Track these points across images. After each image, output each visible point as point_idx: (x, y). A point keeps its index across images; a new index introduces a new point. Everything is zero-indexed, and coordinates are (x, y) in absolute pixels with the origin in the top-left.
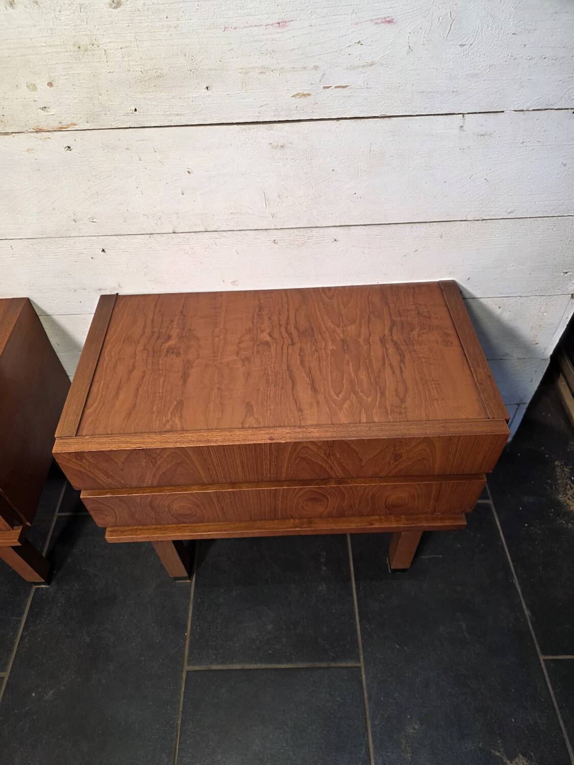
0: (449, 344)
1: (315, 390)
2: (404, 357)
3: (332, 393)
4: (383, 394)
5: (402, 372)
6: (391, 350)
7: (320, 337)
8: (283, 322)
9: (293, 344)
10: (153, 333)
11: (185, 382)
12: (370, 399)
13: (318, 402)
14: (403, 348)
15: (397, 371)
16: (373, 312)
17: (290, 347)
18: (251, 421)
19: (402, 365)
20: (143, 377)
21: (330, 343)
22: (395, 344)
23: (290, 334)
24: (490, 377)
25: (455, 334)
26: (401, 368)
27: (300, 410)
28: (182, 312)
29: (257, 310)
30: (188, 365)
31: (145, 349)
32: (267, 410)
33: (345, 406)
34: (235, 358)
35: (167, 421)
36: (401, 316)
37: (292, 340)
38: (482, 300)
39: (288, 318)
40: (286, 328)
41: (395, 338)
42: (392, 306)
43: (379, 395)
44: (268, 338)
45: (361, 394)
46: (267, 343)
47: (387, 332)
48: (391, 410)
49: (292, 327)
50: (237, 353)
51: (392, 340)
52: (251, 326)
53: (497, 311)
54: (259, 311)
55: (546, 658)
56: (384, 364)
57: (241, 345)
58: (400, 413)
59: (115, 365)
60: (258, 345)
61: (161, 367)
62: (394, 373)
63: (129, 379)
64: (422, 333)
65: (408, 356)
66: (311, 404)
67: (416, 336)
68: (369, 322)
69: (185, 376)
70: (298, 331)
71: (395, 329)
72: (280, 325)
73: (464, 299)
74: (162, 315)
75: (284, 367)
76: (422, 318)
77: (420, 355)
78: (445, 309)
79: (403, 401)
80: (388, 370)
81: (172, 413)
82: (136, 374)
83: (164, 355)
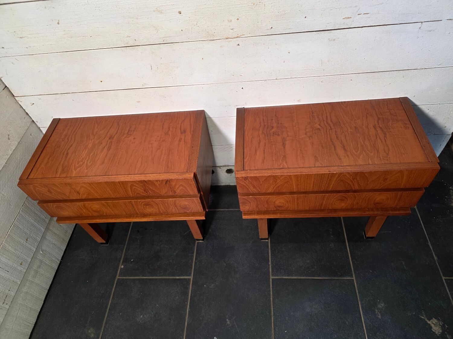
0: (407, 128)
1: (345, 150)
2: (386, 135)
3: (354, 151)
4: (378, 152)
5: (386, 141)
6: (379, 132)
7: (344, 126)
8: (325, 119)
9: (331, 129)
10: (265, 125)
11: (284, 148)
12: (372, 154)
13: (348, 156)
14: (385, 130)
15: (384, 141)
16: (368, 113)
17: (330, 131)
18: (318, 164)
19: (385, 138)
20: (265, 145)
21: (349, 128)
22: (381, 128)
23: (329, 125)
25: (410, 124)
26: (385, 139)
27: (340, 159)
28: (276, 115)
29: (311, 113)
30: (284, 140)
31: (263, 133)
32: (324, 159)
33: (361, 157)
34: (305, 136)
35: (281, 164)
36: (382, 115)
37: (331, 127)
38: (420, 106)
39: (327, 117)
40: (327, 122)
41: (381, 126)
42: (377, 110)
43: (376, 152)
44: (319, 127)
45: (368, 152)
46: (319, 129)
47: (376, 123)
48: (382, 158)
49: (330, 121)
50: (306, 134)
51: (379, 127)
52: (310, 121)
54: (312, 114)
55: (446, 278)
56: (377, 138)
57: (307, 130)
58: (387, 160)
59: (252, 141)
60: (315, 130)
61: (272, 141)
62: (382, 142)
63: (259, 146)
64: (394, 123)
65: (388, 134)
66: (345, 156)
67: (390, 125)
68: (367, 118)
69: (284, 145)
70: (333, 123)
71: (380, 122)
72: (323, 120)
74: (267, 117)
75: (329, 139)
76: (393, 116)
77: (394, 134)
79: (388, 155)
80: (379, 140)
81: (282, 161)
82: (262, 144)
83: (272, 135)
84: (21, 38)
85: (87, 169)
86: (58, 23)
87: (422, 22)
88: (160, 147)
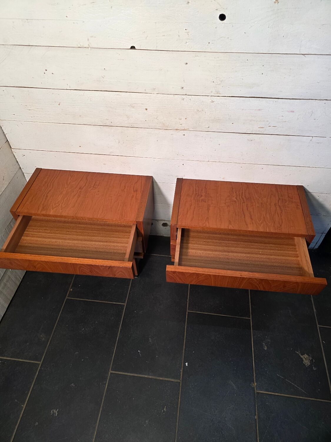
0: (298, 209)
1: (251, 219)
2: (282, 211)
3: (258, 220)
4: (274, 223)
5: (281, 216)
6: (278, 208)
7: (253, 201)
8: (241, 194)
10: (196, 193)
11: (208, 211)
12: (270, 224)
13: (253, 223)
14: (282, 208)
15: (280, 216)
16: (272, 194)
17: (243, 203)
19: (281, 214)
20: (195, 208)
21: (257, 203)
22: (280, 206)
23: (243, 199)
24: (311, 221)
25: (301, 205)
26: (281, 215)
27: (247, 225)
28: (205, 187)
29: (231, 189)
30: (209, 206)
31: (194, 199)
32: (236, 223)
33: (262, 225)
34: (225, 205)
35: (204, 223)
36: (282, 197)
37: (244, 201)
38: (312, 193)
39: (242, 193)
40: (242, 197)
41: (280, 204)
42: (279, 193)
43: (273, 223)
44: (235, 200)
45: (267, 222)
46: (235, 201)
47: (277, 202)
48: (277, 228)
49: (244, 196)
50: (225, 204)
52: (229, 194)
53: (317, 198)
54: (232, 189)
56: (275, 213)
57: (226, 201)
58: (280, 230)
59: (185, 203)
60: (232, 202)
61: (200, 205)
62: (278, 216)
63: (190, 208)
64: (289, 204)
66: (251, 224)
67: (287, 205)
68: (271, 198)
69: (208, 210)
70: (246, 198)
71: (280, 201)
72: (239, 195)
73: (306, 192)
74: (199, 187)
75: (241, 210)
76: (290, 198)
77: (288, 211)
78: (298, 196)
79: (281, 226)
81: (205, 221)
82: (192, 207)
83: (201, 201)
84: (29, 110)
85: (61, 209)
86: (59, 104)
87: (313, 137)
88: (117, 199)
